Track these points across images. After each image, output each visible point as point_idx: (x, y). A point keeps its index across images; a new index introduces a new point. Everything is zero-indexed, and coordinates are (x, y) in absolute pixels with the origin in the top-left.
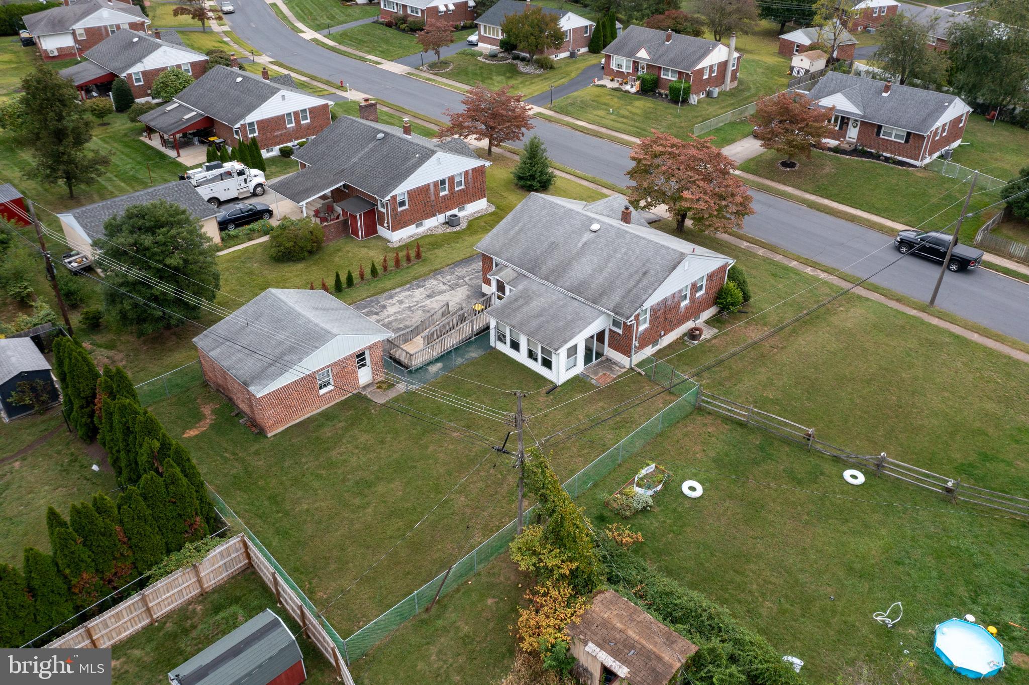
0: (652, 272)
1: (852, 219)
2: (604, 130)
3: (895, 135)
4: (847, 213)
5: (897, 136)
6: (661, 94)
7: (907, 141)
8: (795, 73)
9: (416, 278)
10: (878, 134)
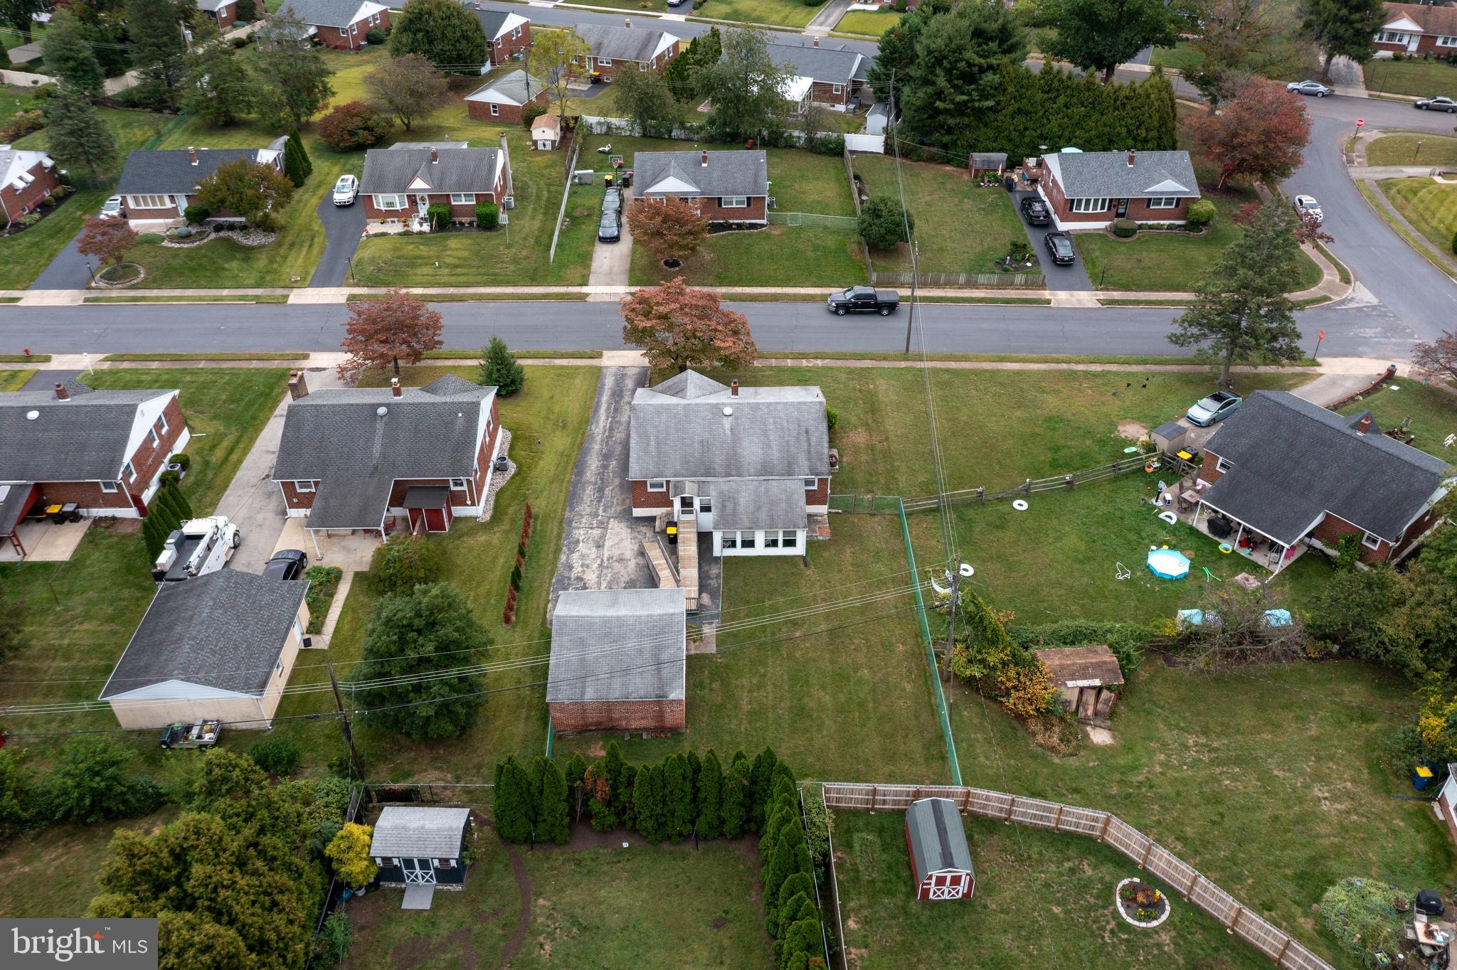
0: (812, 428)
1: (775, 298)
2: (451, 290)
3: (735, 202)
4: (766, 295)
5: (738, 203)
6: (462, 224)
7: (749, 204)
8: (540, 147)
9: (559, 537)
10: (720, 205)
